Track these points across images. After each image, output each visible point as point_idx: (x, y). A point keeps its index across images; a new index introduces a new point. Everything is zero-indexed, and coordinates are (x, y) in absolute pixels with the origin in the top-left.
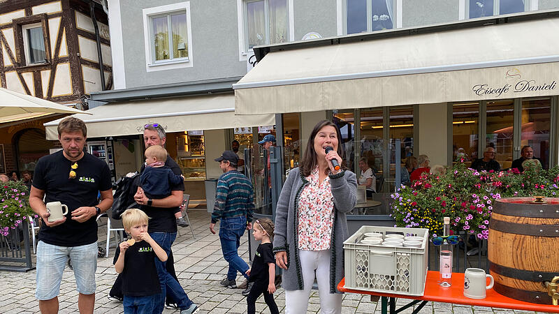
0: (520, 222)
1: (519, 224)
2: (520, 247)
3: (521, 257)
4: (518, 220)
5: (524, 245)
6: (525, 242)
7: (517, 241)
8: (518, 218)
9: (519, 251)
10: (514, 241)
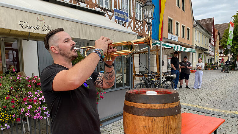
0: (166, 107)
1: (165, 109)
2: (168, 125)
3: (168, 131)
4: (164, 106)
5: (170, 123)
6: (170, 121)
7: (166, 121)
8: (163, 105)
9: (167, 128)
10: (164, 122)
